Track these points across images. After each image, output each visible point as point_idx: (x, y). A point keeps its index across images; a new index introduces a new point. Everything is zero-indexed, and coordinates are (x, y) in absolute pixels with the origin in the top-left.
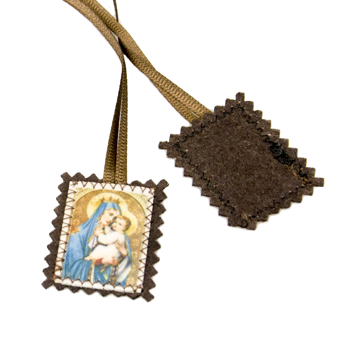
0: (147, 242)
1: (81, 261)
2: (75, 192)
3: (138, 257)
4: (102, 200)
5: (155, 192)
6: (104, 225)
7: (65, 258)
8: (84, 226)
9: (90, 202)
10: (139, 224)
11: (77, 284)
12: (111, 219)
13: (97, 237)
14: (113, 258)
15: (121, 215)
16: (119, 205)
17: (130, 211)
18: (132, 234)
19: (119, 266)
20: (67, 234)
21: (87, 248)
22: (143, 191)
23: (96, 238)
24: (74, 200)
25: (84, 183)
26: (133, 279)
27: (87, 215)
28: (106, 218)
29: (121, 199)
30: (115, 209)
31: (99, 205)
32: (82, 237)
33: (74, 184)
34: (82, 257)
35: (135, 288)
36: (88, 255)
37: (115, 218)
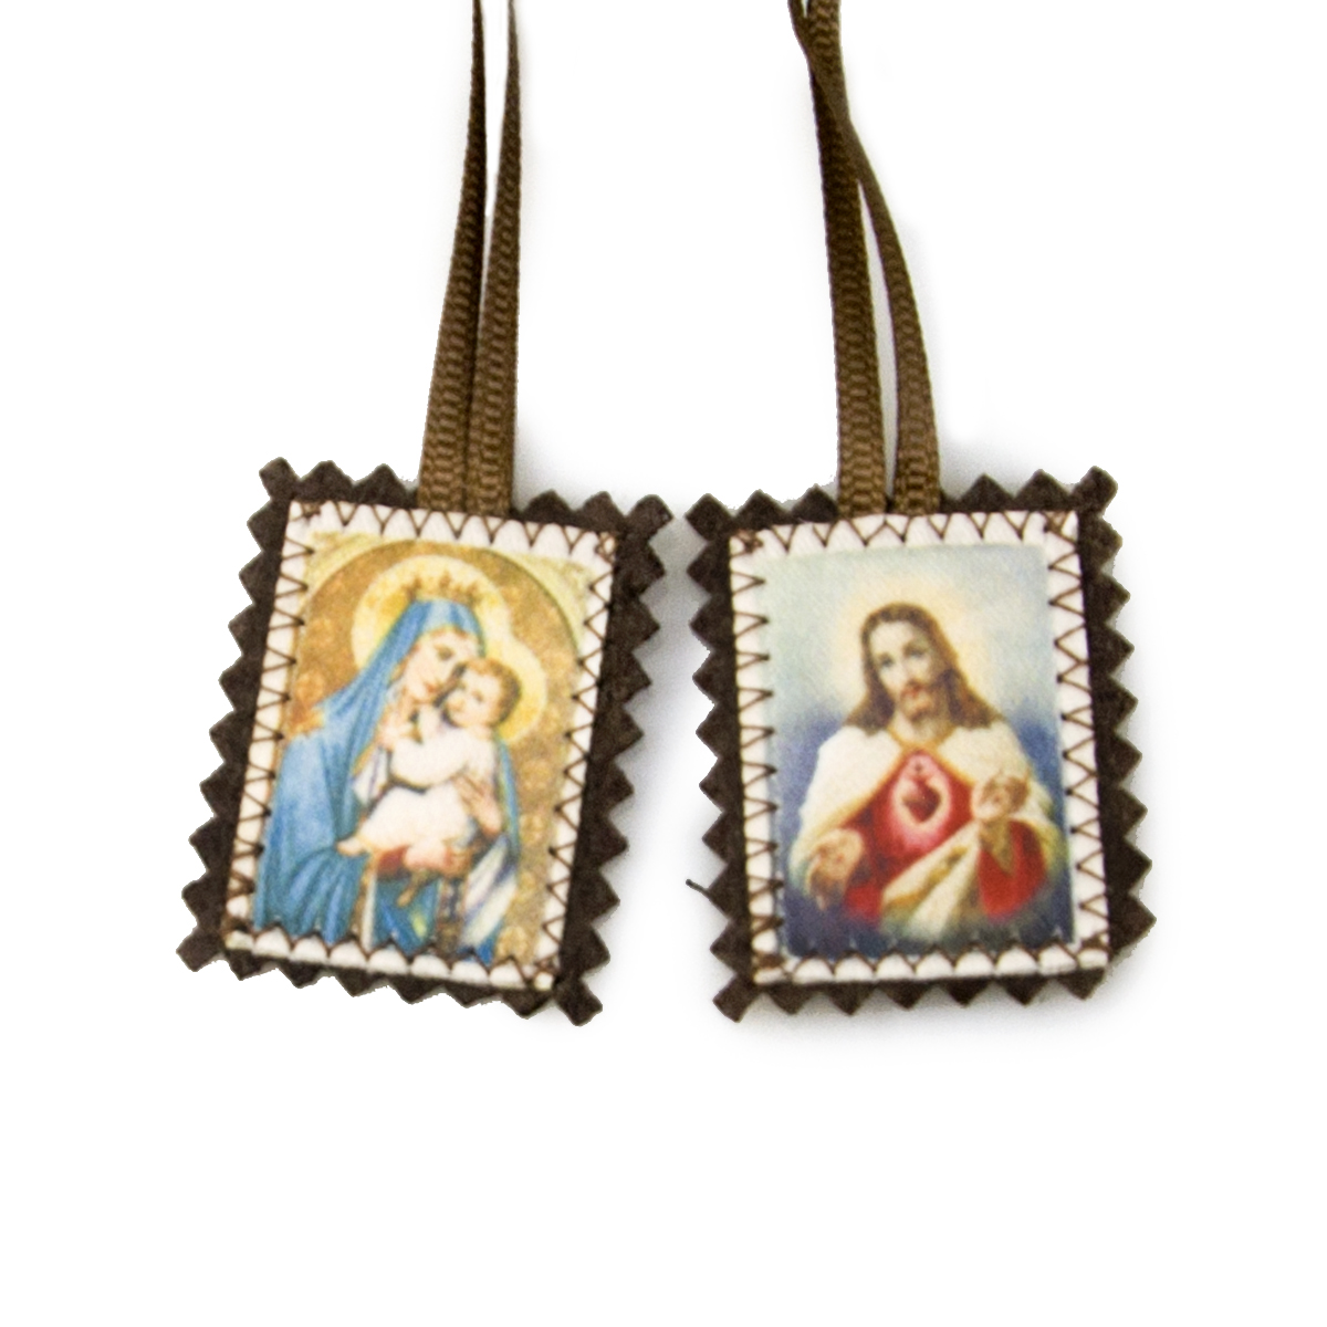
0: (579, 772)
1: (322, 858)
2: (309, 552)
3: (544, 838)
4: (412, 591)
5: (618, 551)
6: (416, 702)
7: (266, 843)
8: (339, 705)
9: (366, 596)
10: (553, 693)
11: (309, 951)
12: (443, 672)
13: (390, 754)
14: (448, 842)
15: (482, 654)
16: (477, 610)
17: (516, 635)
18: (526, 739)
19: (472, 877)
20: (278, 737)
21: (348, 802)
22: (571, 546)
23: (383, 758)
24: (304, 588)
25: (346, 508)
26: (521, 934)
27: (351, 657)
28: (425, 670)
29: (486, 586)
30: (460, 632)
31: (398, 612)
32: (330, 752)
33: (307, 516)
34: (329, 841)
35: (529, 970)
36: (352, 833)
37: (460, 670)
